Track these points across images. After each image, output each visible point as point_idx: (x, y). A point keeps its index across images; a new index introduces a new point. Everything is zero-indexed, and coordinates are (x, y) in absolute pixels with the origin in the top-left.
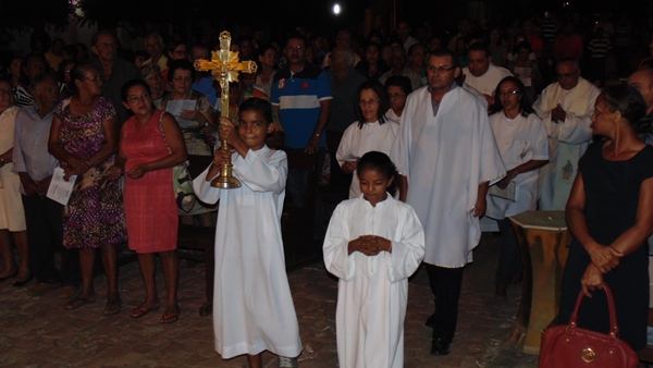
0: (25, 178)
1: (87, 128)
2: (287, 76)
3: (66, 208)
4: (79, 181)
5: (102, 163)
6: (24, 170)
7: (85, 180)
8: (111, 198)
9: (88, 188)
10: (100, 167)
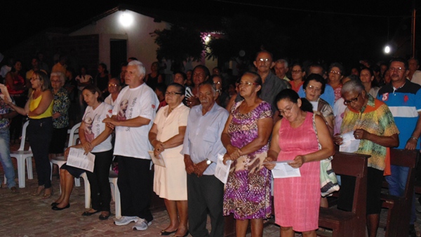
0: (187, 159)
1: (244, 124)
2: (390, 91)
3: (225, 186)
4: (233, 165)
5: (254, 153)
6: (188, 153)
7: (237, 165)
8: (258, 182)
9: (240, 171)
10: (251, 155)
